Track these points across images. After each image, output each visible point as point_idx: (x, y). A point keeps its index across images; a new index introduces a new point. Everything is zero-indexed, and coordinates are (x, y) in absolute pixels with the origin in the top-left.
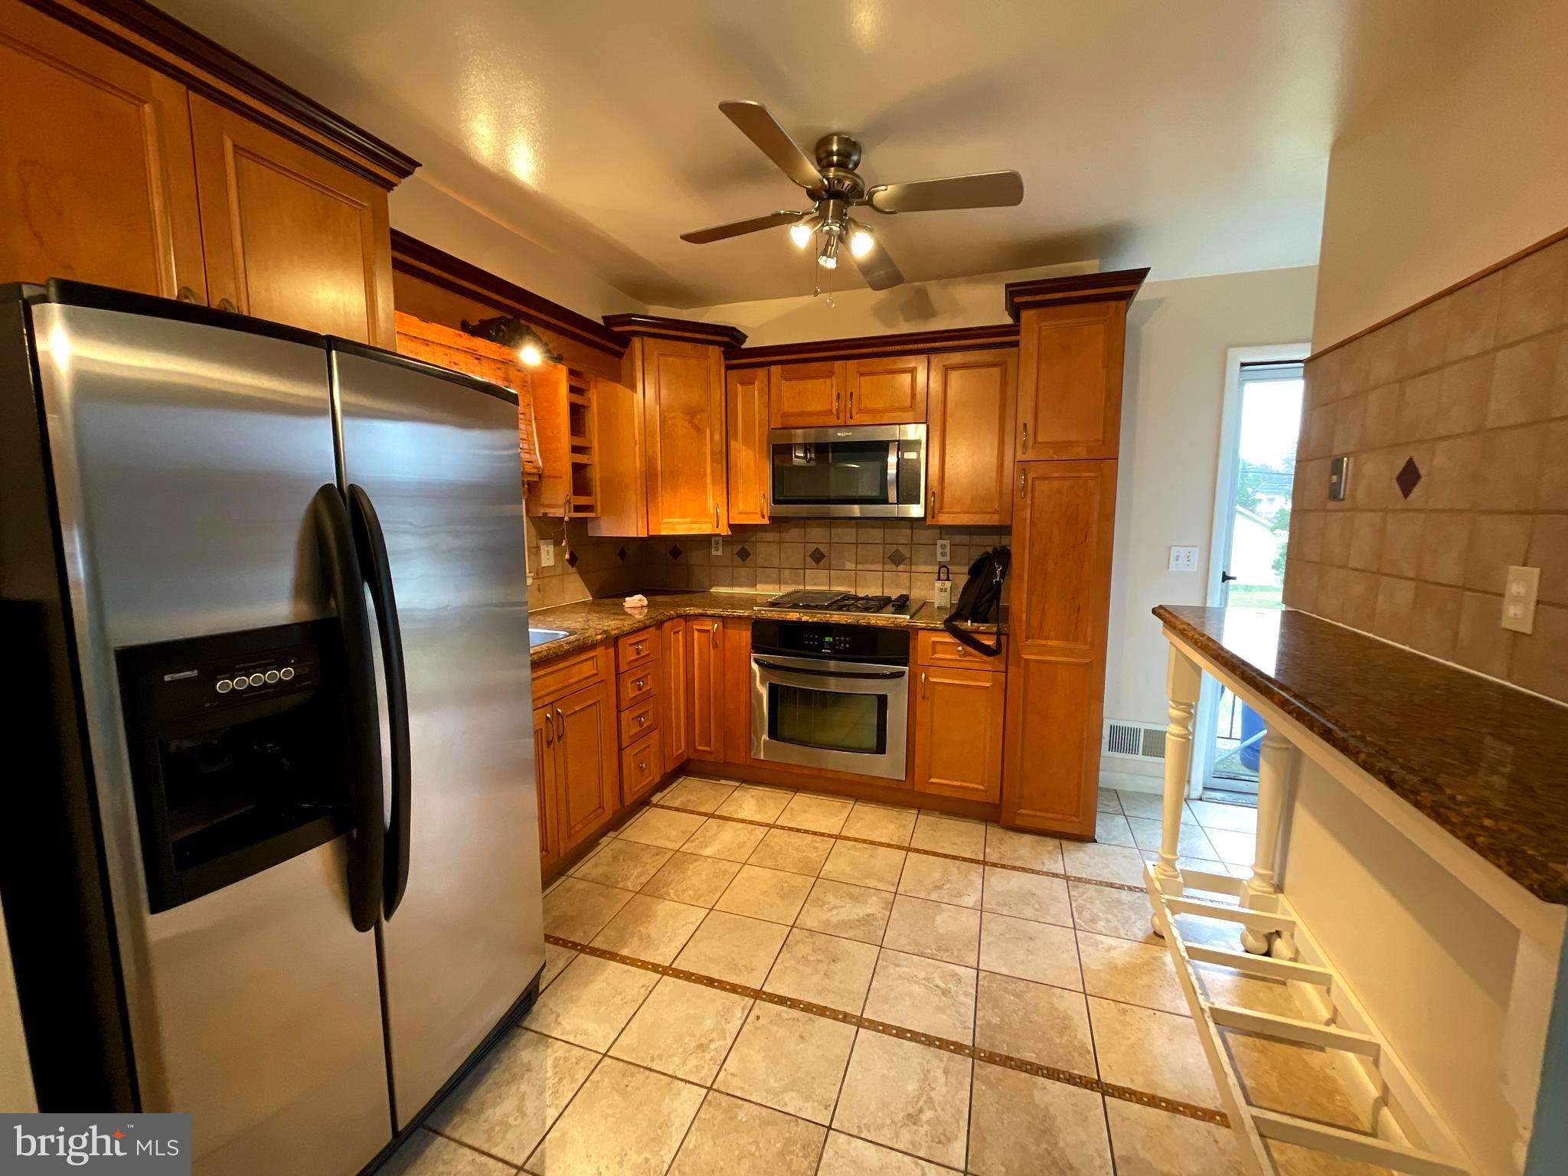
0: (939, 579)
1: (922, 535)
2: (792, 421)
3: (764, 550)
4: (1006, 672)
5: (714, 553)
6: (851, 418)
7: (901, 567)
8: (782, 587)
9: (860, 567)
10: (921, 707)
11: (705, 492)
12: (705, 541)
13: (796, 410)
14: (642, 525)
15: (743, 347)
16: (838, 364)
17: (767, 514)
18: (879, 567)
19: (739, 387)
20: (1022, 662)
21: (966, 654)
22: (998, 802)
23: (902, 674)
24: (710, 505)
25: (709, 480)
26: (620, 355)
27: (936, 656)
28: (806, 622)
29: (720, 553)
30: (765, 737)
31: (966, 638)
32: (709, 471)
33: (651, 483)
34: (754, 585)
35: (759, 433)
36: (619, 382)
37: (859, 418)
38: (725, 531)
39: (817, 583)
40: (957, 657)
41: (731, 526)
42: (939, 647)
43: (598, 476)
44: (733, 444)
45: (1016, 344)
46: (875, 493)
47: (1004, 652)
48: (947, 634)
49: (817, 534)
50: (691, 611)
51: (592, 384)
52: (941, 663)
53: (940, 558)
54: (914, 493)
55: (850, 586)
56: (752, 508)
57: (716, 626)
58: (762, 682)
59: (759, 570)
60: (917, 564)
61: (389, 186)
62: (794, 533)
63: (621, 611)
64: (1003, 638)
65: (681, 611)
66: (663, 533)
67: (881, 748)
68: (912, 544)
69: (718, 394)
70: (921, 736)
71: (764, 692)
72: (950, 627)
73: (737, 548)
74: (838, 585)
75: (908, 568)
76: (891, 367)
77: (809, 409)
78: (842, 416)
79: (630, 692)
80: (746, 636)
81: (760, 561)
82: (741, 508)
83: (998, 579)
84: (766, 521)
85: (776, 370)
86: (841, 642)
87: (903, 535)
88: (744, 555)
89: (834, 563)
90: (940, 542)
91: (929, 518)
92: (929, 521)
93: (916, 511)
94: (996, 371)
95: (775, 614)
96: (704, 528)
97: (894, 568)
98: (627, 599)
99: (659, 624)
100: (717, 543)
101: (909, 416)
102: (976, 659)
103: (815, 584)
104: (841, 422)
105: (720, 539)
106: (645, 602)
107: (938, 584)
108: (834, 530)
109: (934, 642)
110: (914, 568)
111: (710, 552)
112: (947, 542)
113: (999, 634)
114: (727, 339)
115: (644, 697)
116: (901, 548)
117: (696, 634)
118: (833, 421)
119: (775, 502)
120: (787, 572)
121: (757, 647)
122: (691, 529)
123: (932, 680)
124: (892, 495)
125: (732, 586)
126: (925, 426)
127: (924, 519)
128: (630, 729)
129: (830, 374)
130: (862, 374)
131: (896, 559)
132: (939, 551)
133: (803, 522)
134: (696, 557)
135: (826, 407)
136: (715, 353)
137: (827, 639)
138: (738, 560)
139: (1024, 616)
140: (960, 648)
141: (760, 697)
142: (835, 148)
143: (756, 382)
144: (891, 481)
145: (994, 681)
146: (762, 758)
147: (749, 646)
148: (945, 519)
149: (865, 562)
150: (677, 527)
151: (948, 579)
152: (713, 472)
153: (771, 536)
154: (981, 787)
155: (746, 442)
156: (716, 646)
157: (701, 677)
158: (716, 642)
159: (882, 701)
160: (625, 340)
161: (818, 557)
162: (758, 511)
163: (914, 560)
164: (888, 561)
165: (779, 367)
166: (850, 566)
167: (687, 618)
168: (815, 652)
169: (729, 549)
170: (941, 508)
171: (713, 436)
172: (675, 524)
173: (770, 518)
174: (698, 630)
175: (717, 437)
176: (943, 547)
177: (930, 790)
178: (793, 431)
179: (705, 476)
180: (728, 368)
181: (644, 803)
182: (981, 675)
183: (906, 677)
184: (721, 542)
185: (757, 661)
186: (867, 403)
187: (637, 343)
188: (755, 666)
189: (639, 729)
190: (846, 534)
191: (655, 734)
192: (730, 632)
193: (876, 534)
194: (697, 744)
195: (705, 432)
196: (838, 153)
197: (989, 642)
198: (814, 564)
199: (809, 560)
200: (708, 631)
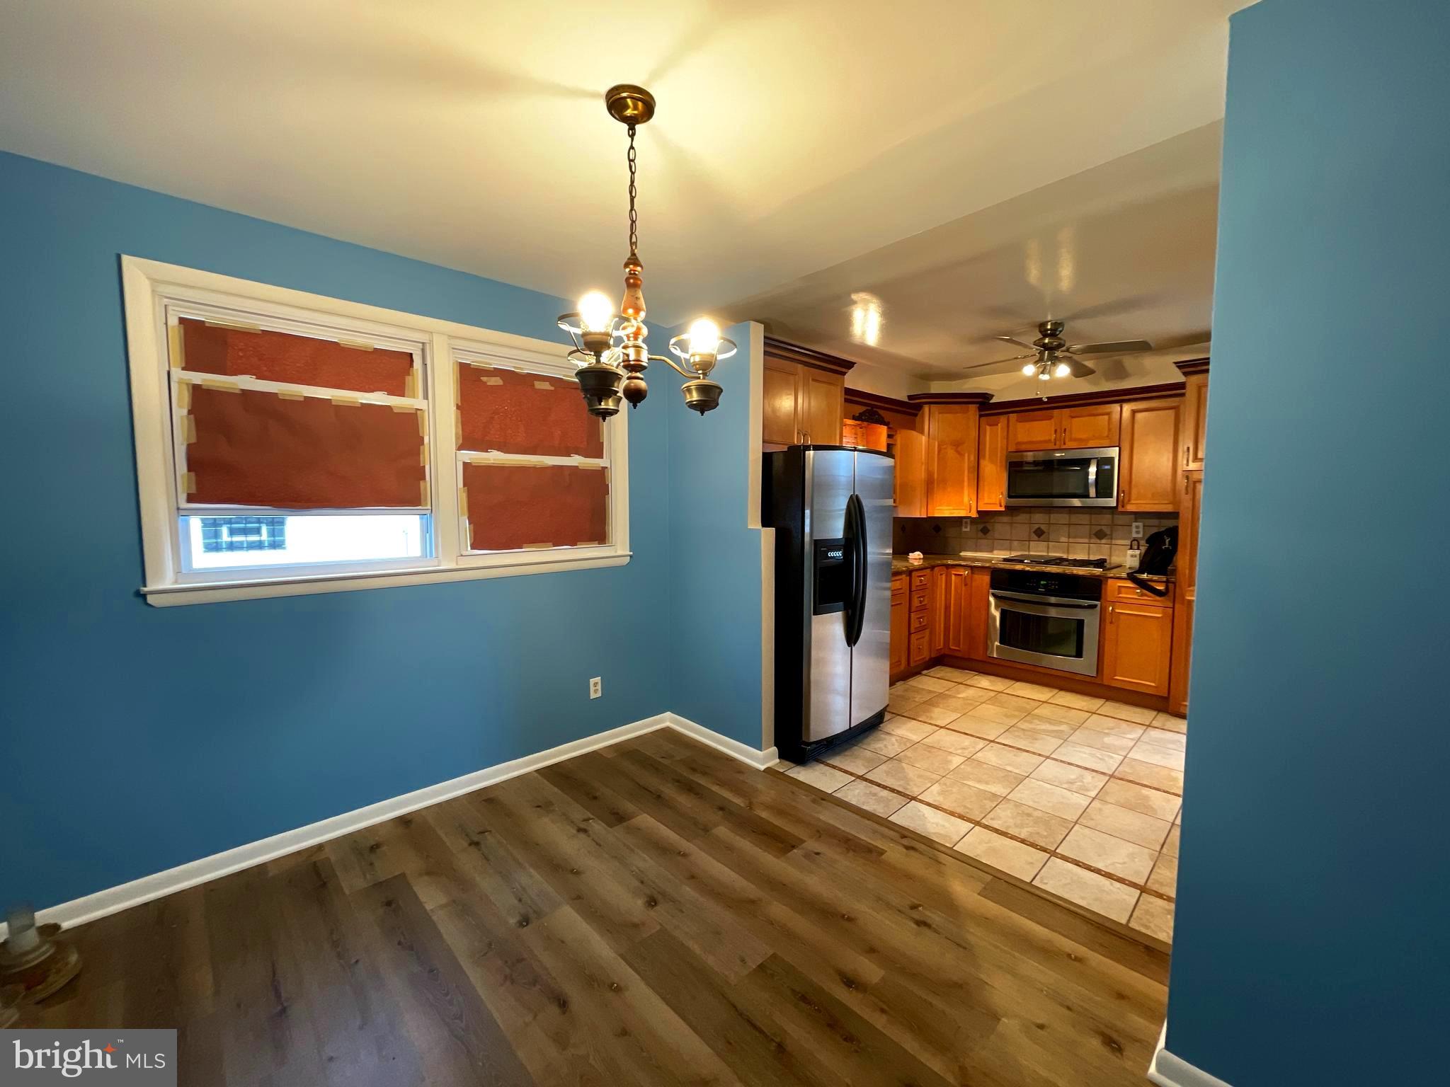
0: (1131, 549)
1: (1120, 519)
2: (1023, 447)
3: (1000, 528)
4: (1173, 608)
5: (964, 530)
6: (1065, 444)
7: (1103, 541)
8: (1012, 553)
9: (1071, 540)
10: (1109, 628)
11: (963, 493)
12: (959, 521)
13: (1025, 440)
14: (924, 510)
15: (991, 402)
16: (1056, 412)
17: (1003, 504)
18: (1086, 541)
19: (988, 428)
20: (1186, 602)
21: (1143, 595)
22: (1166, 695)
23: (1095, 606)
24: (966, 499)
25: (966, 484)
26: (916, 415)
27: (1120, 595)
28: (1028, 571)
29: (968, 529)
30: (997, 643)
31: (1143, 584)
32: (966, 479)
33: (930, 486)
34: (991, 551)
35: (1000, 455)
36: (915, 430)
37: (1069, 444)
38: (974, 515)
39: (1039, 550)
40: (1136, 597)
41: (979, 512)
42: (1123, 590)
43: (898, 482)
44: (982, 462)
45: (1183, 395)
46: (1079, 491)
47: (1171, 593)
48: (1129, 581)
49: (1039, 518)
50: (950, 562)
51: (898, 432)
52: (1125, 601)
53: (1135, 535)
54: (1109, 491)
55: (1063, 553)
56: (993, 501)
57: (967, 572)
58: (997, 607)
59: (996, 541)
60: (1115, 539)
61: (844, 374)
62: (1022, 517)
63: (907, 560)
64: (1171, 586)
65: (945, 562)
66: (936, 515)
67: (1079, 654)
68: (1113, 525)
69: (974, 433)
70: (1108, 648)
71: (997, 614)
72: (1131, 577)
73: (980, 527)
74: (1054, 552)
75: (1109, 541)
76: (1095, 412)
77: (1034, 440)
78: (1058, 443)
79: (916, 603)
80: (986, 579)
81: (997, 536)
82: (986, 501)
83: (1167, 546)
84: (1003, 509)
85: (1013, 417)
86: (1052, 584)
87: (1106, 518)
88: (985, 531)
89: (1051, 538)
90: (1134, 524)
91: (1120, 506)
92: (1120, 509)
93: (1112, 502)
94: (1172, 413)
95: (1008, 566)
96: (961, 513)
97: (1098, 541)
98: (910, 554)
99: (932, 568)
100: (966, 523)
101: (1106, 443)
102: (1149, 598)
103: (1036, 552)
104: (1057, 447)
105: (968, 520)
106: (922, 556)
107: (1130, 552)
108: (1052, 515)
109: (1119, 586)
110: (1114, 542)
111: (961, 529)
112: (1140, 524)
113: (1167, 582)
114: (980, 400)
115: (922, 608)
116: (1103, 528)
117: (953, 577)
118: (1051, 446)
119: (1010, 496)
120: (1016, 543)
121: (993, 586)
122: (951, 513)
123: (1117, 611)
124: (1092, 492)
125: (976, 551)
126: (1117, 448)
127: (1116, 508)
128: (915, 624)
129: (1050, 418)
130: (1073, 417)
131: (1100, 535)
132: (1134, 530)
133: (1030, 509)
134: (951, 532)
135: (1047, 438)
136: (973, 408)
137: (1042, 582)
138: (980, 534)
139: (1187, 571)
140: (1138, 591)
141: (994, 618)
142: (1049, 327)
143: (999, 425)
144: (1092, 484)
145: (1164, 613)
146: (995, 656)
147: (989, 586)
148: (1130, 508)
149: (1075, 537)
150: (945, 511)
151: (1138, 549)
152: (969, 479)
153: (1005, 519)
154: (1153, 684)
155: (992, 461)
156: (966, 585)
157: (955, 600)
158: (966, 582)
159: (1080, 623)
160: (919, 407)
161: (1039, 533)
162: (998, 502)
163: (1114, 535)
164: (1094, 536)
165: (1015, 414)
166: (1063, 539)
167: (948, 567)
168: (1033, 590)
169: (975, 527)
170: (1129, 501)
171: (968, 459)
172: (944, 510)
173: (1005, 506)
174: (955, 575)
175: (972, 458)
176: (1137, 527)
177: (1114, 684)
178: (1025, 453)
179: (963, 481)
180: (981, 416)
181: (918, 673)
182: (1154, 610)
183: (1098, 608)
184: (969, 522)
185: (994, 595)
186: (1075, 435)
187: (926, 408)
188: (992, 599)
189: (919, 626)
190: (1063, 518)
191: (927, 632)
192: (976, 576)
193: (1084, 518)
194: (951, 644)
195: (964, 455)
196: (1051, 330)
197: (1161, 587)
198: (1036, 538)
199: (1033, 535)
200: (961, 575)
